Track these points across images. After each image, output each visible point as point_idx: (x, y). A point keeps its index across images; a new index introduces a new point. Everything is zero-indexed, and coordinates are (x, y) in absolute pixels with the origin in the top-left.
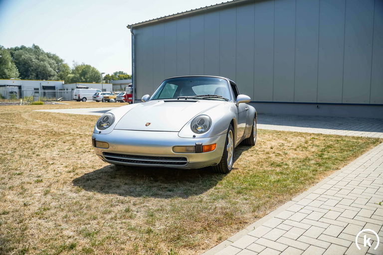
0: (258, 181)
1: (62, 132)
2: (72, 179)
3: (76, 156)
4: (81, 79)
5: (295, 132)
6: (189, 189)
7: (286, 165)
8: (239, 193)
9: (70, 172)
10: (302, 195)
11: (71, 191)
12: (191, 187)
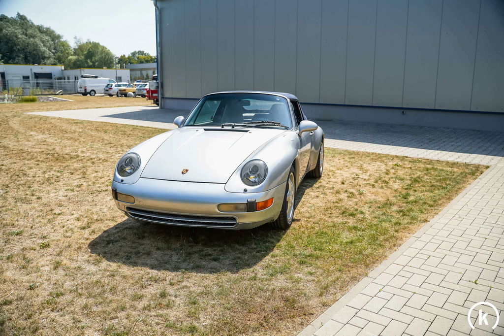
0: (326, 242)
1: (67, 154)
2: (89, 242)
3: (90, 198)
4: (87, 62)
5: (373, 153)
6: (239, 258)
7: (362, 213)
8: (302, 263)
9: (84, 228)
10: (381, 267)
11: (88, 262)
12: (242, 253)
